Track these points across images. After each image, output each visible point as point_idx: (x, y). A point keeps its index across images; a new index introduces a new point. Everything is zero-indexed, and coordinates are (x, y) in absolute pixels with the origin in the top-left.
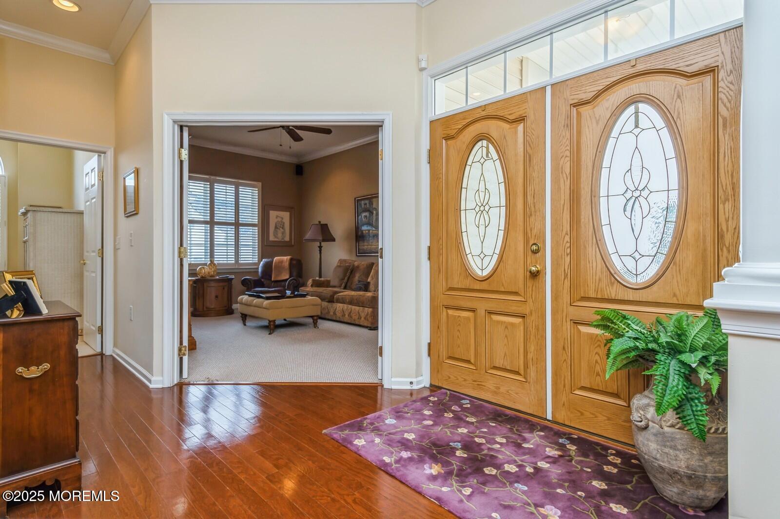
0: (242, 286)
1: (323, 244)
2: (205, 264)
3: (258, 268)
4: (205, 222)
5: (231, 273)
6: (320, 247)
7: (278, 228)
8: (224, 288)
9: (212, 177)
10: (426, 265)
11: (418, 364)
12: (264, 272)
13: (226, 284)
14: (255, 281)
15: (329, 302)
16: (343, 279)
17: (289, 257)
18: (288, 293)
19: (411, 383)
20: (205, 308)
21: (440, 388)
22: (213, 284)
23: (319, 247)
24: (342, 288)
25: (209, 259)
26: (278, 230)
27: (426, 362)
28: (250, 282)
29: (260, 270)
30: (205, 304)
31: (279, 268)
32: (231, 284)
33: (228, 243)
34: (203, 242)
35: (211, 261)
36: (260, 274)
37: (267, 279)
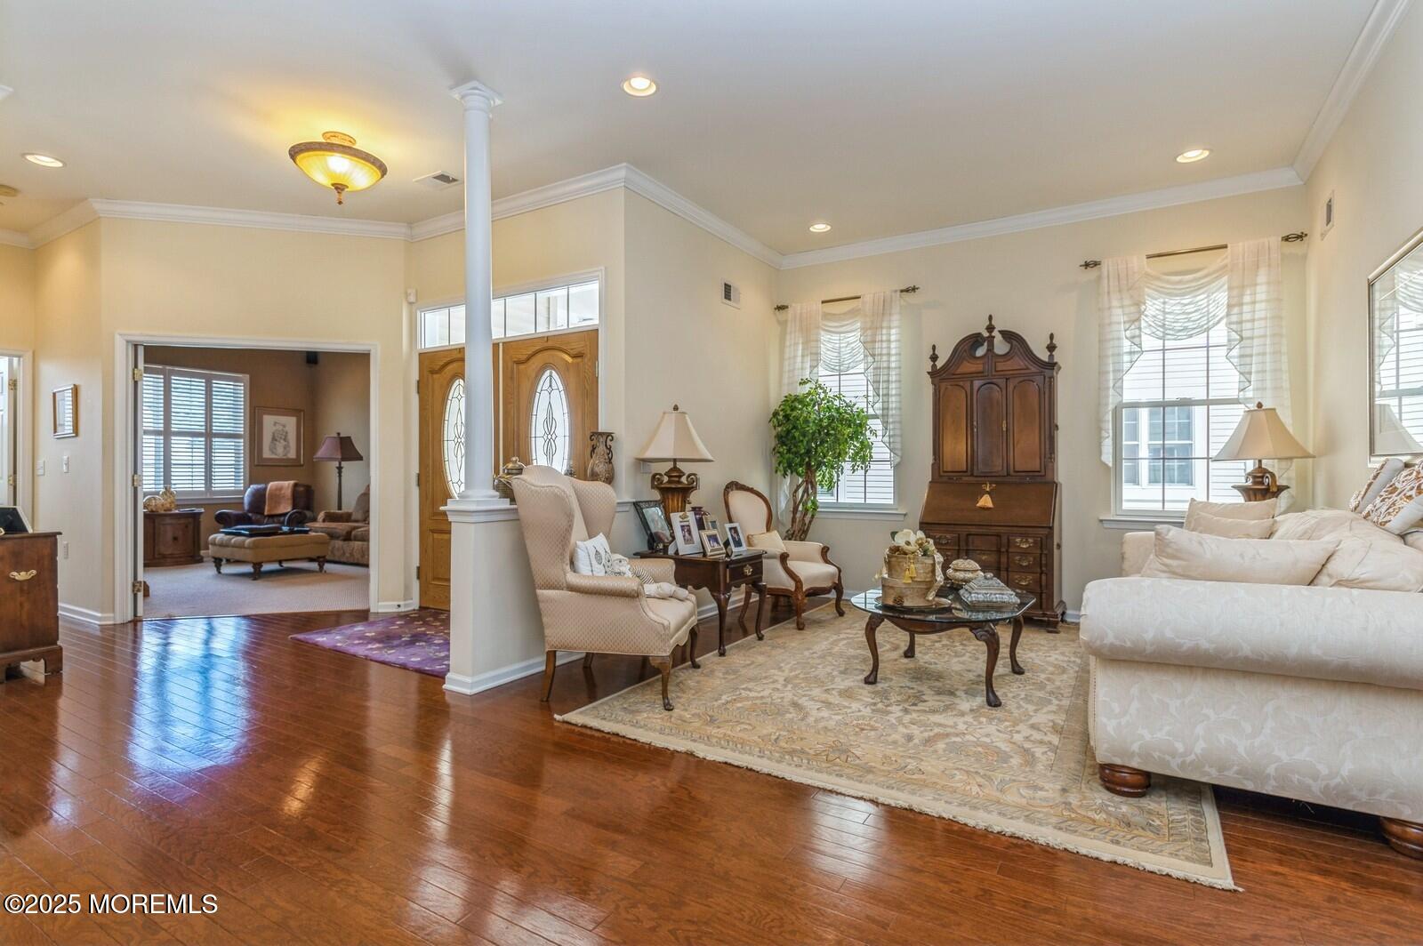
0: (216, 523)
1: (343, 464)
2: (157, 493)
3: (243, 498)
4: (157, 433)
5: (197, 506)
6: (340, 468)
7: (276, 440)
8: (187, 527)
9: (168, 368)
10: (415, 492)
11: (407, 588)
12: (251, 503)
13: (190, 520)
14: (237, 516)
15: (345, 540)
17: (292, 482)
18: (285, 529)
19: (399, 606)
20: (156, 553)
21: (428, 608)
22: (168, 521)
23: (337, 468)
25: (162, 486)
26: (277, 443)
27: (416, 586)
28: (229, 517)
29: (246, 500)
30: (156, 548)
31: (277, 497)
32: (199, 523)
33: (194, 462)
34: (153, 462)
35: (166, 488)
36: (246, 507)
37: (257, 513)
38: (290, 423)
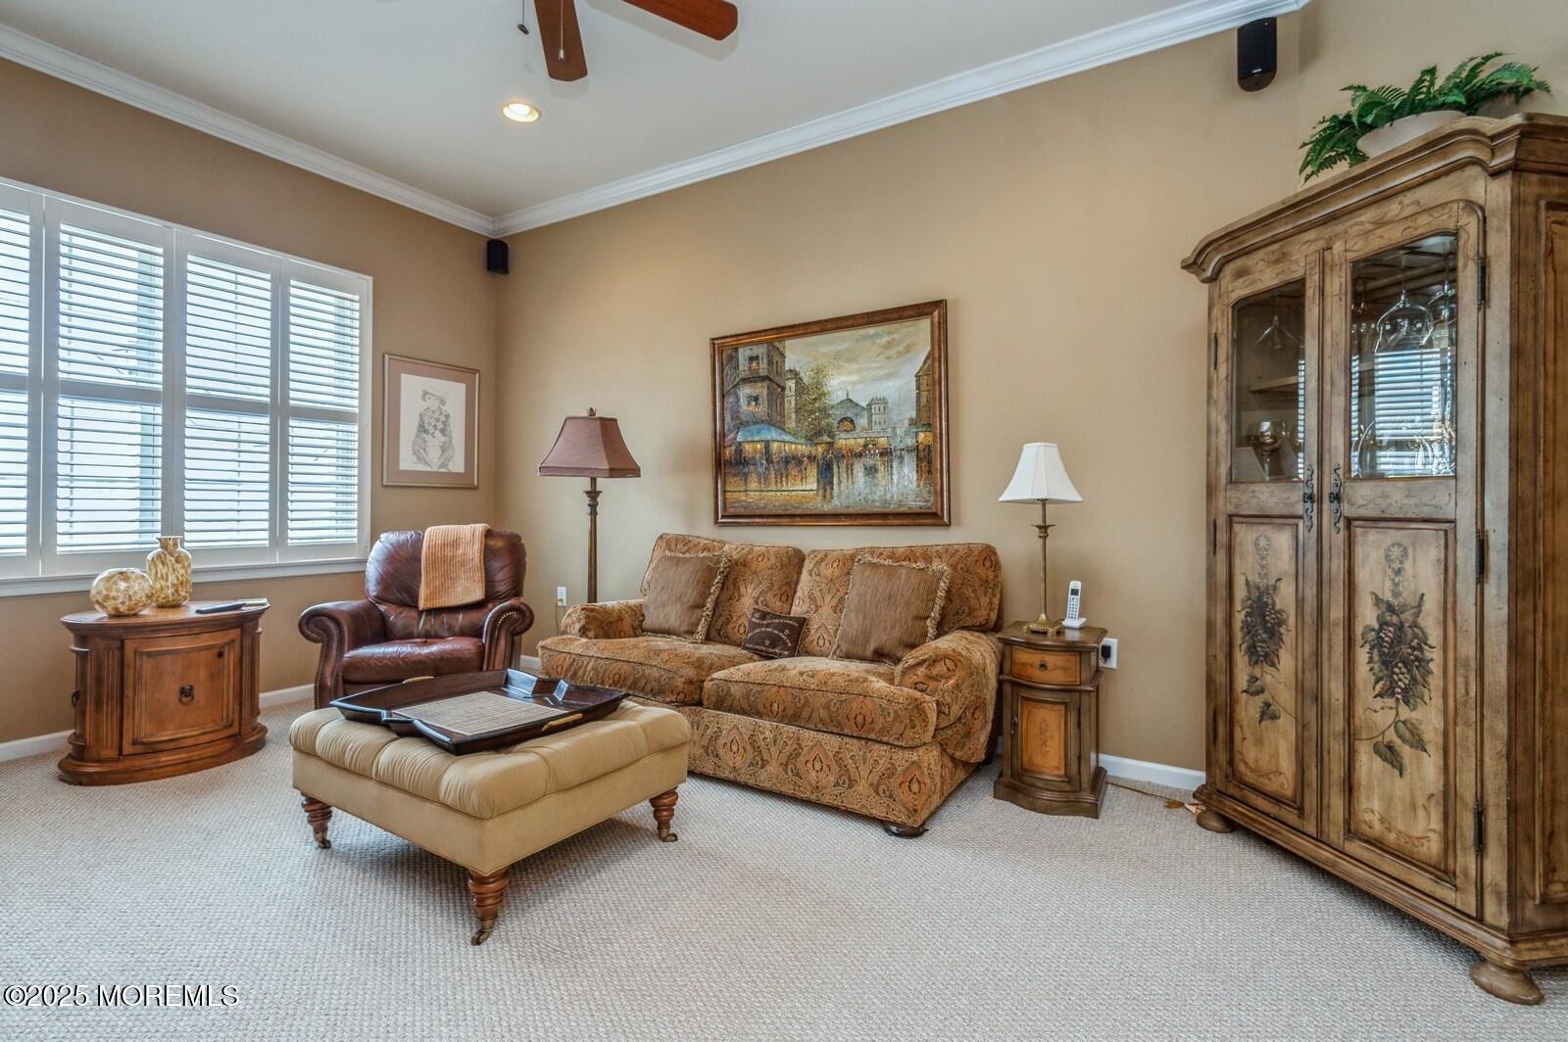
1: (602, 483)
2: (136, 558)
3: (363, 565)
6: (593, 495)
7: (426, 431)
8: (219, 658)
12: (387, 581)
13: (234, 633)
16: (700, 606)
17: (480, 527)
20: (126, 742)
22: (167, 643)
23: (588, 492)
24: (699, 637)
26: (430, 437)
28: (336, 623)
29: (372, 571)
30: (127, 723)
31: (447, 561)
32: (255, 639)
33: (243, 477)
34: (137, 472)
35: (164, 545)
36: (372, 588)
37: (401, 604)
38: (454, 394)
